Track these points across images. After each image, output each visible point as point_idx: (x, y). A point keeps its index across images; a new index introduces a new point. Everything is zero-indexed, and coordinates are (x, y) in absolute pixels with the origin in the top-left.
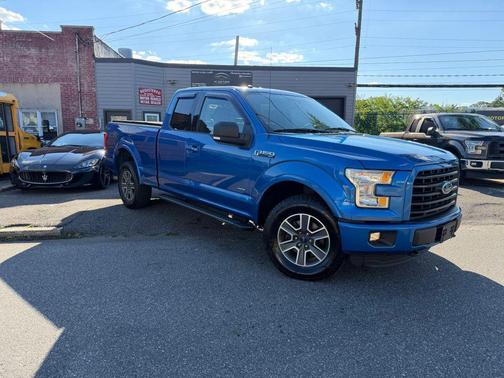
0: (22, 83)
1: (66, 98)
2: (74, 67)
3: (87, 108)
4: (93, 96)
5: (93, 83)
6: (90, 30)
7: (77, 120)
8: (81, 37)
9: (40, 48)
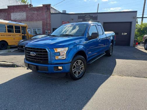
0: (33, 21)
1: (43, 25)
2: (45, 16)
3: (48, 28)
4: (50, 24)
5: (50, 20)
6: (50, 5)
7: (46, 31)
8: (47, 7)
9: (37, 11)
